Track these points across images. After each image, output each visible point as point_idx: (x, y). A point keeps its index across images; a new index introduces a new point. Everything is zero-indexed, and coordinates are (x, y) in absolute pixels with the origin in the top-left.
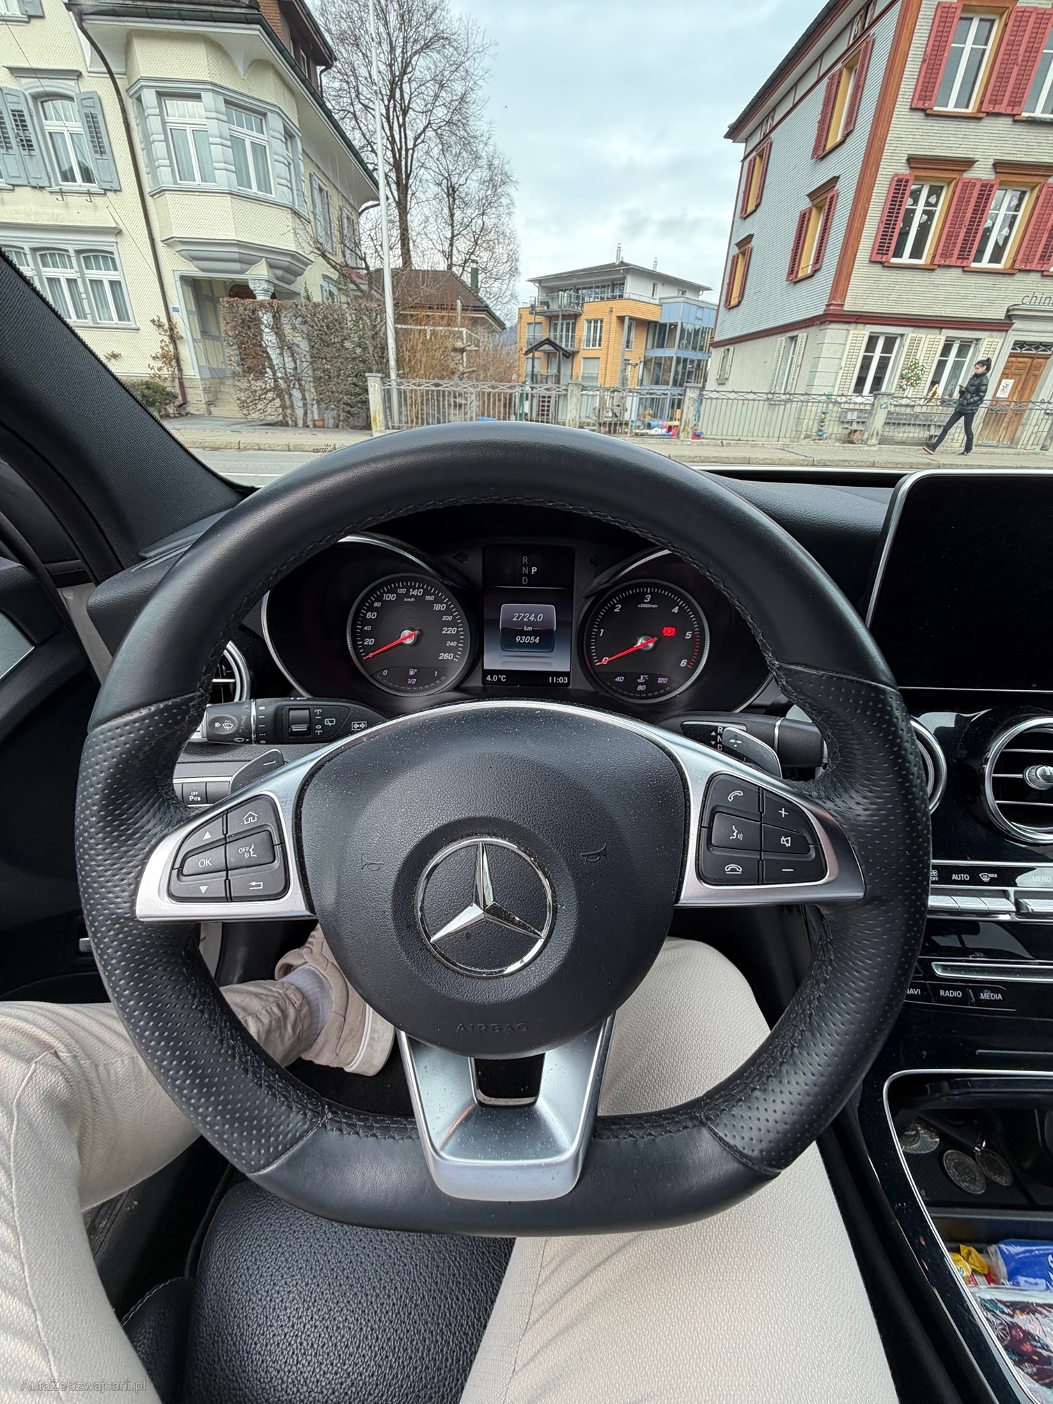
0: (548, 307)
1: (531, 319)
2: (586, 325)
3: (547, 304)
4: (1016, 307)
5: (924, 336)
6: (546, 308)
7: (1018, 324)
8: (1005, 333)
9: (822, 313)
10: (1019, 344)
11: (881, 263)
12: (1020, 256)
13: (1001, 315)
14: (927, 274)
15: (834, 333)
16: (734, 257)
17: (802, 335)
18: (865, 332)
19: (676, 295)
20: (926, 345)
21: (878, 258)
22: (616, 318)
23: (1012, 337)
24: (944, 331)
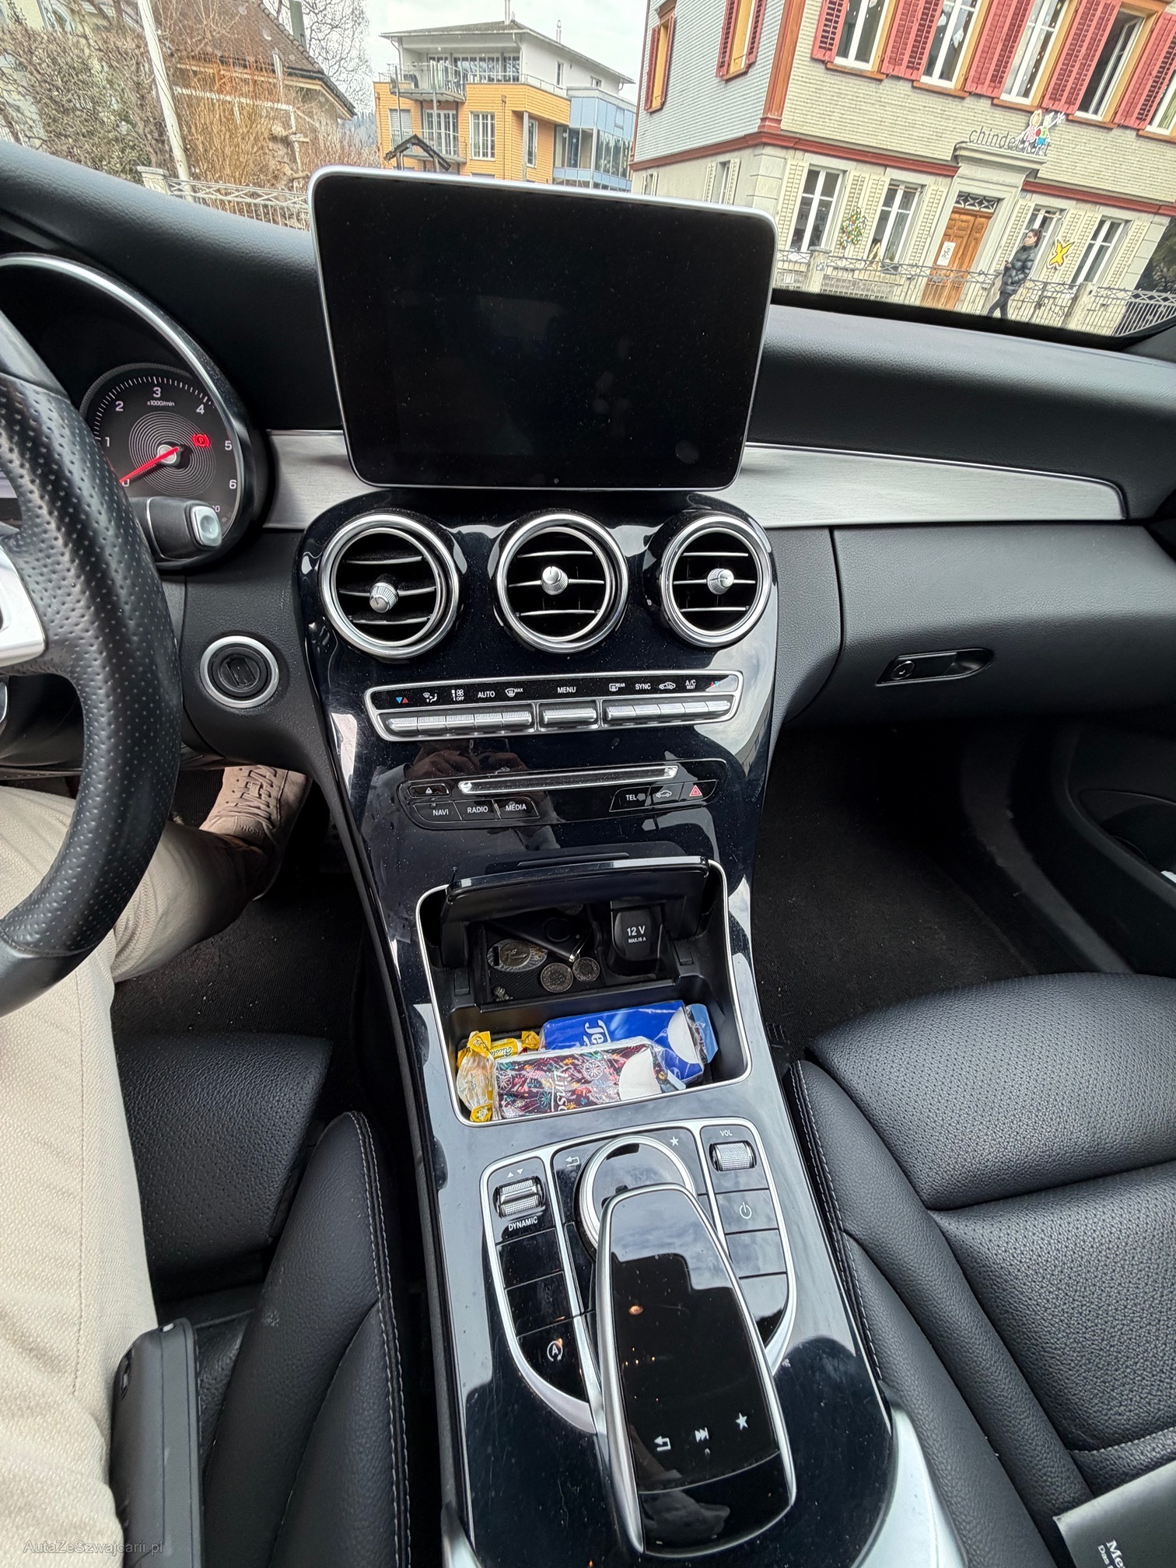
0: (416, 85)
1: (393, 102)
2: (471, 118)
3: (414, 78)
4: (963, 145)
5: (867, 176)
6: (413, 86)
7: (964, 169)
8: (950, 179)
9: (756, 130)
10: (964, 197)
11: (823, 62)
12: (972, 73)
13: (947, 156)
14: (873, 85)
15: (769, 160)
16: (654, 31)
17: (734, 158)
18: (804, 162)
19: (589, 85)
20: (869, 190)
21: (819, 56)
22: (511, 113)
23: (959, 185)
24: (888, 170)
